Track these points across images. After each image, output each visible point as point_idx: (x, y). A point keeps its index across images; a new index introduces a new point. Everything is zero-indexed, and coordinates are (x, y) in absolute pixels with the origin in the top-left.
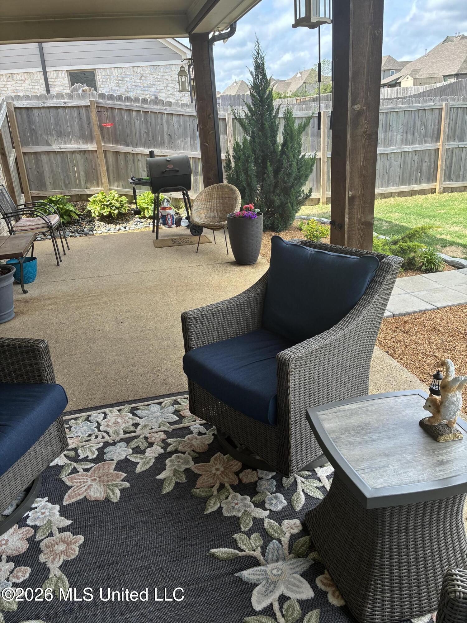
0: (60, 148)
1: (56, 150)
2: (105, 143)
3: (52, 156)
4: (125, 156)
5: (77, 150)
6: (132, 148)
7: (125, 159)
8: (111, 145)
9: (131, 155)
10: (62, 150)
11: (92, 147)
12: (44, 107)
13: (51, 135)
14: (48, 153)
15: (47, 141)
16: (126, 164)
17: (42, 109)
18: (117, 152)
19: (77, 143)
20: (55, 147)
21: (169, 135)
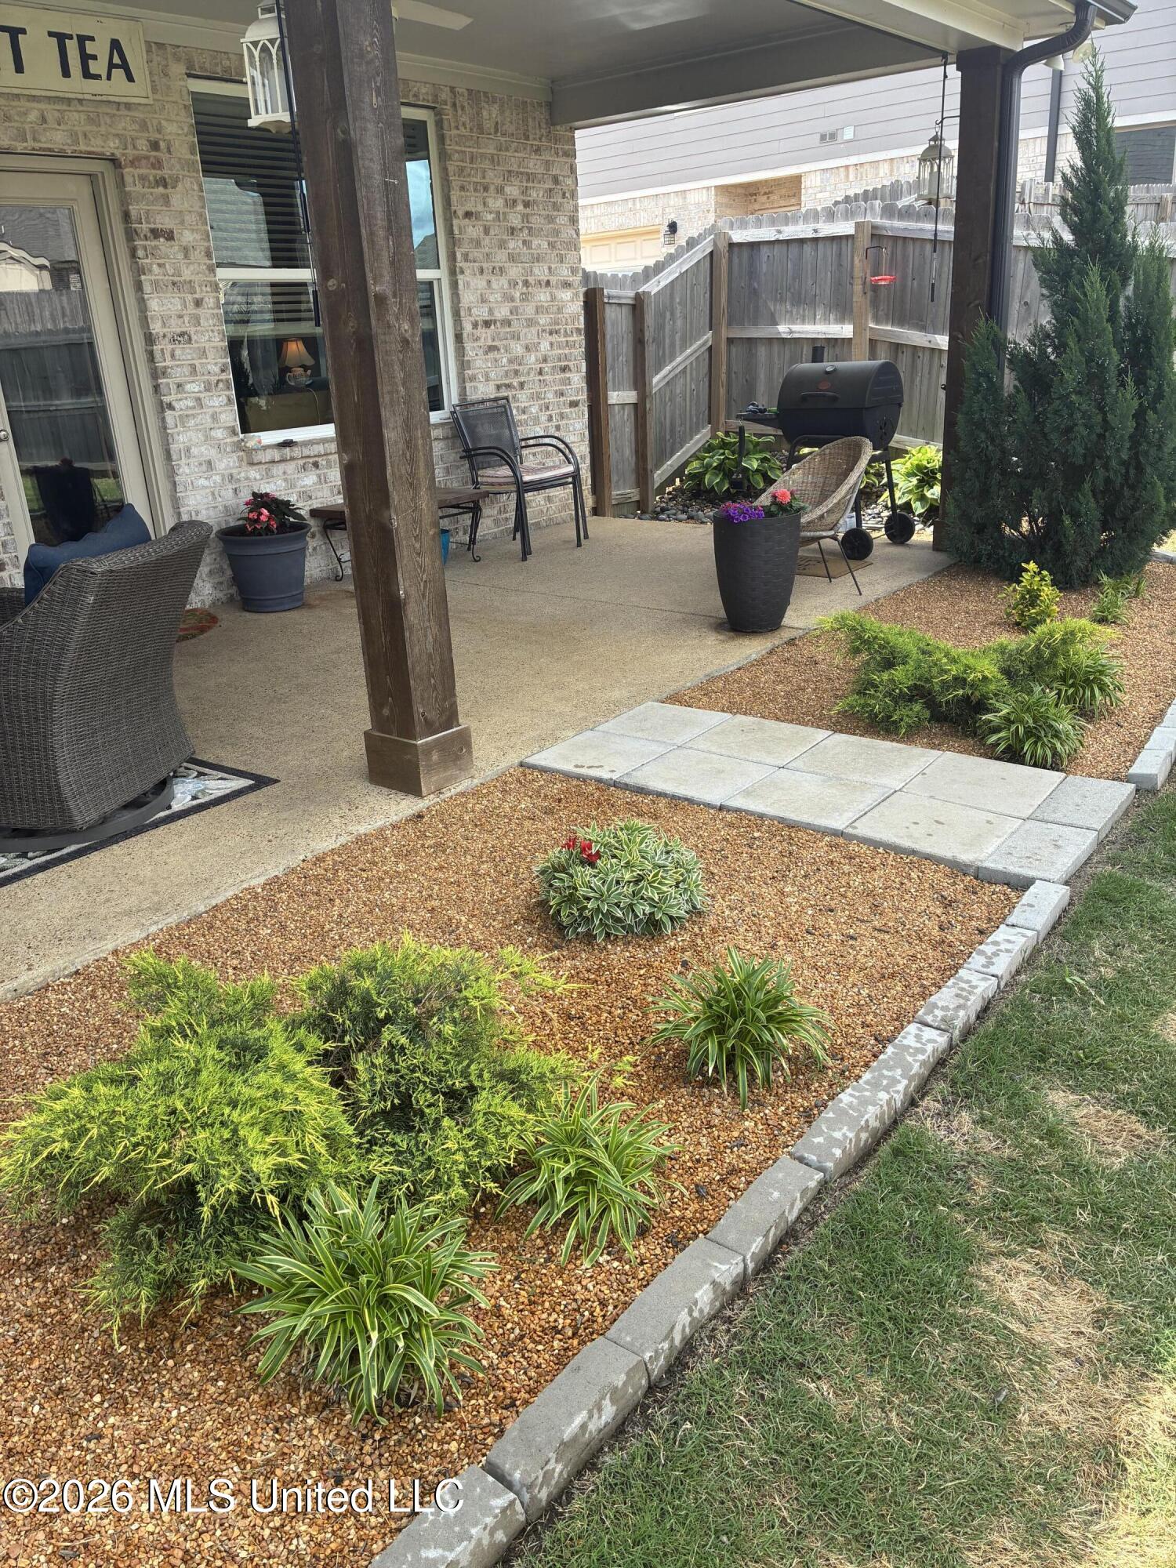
0: (791, 332)
1: (784, 336)
2: (877, 321)
3: (776, 348)
4: (913, 355)
5: (820, 336)
6: (930, 336)
7: (913, 361)
8: (889, 328)
9: (927, 353)
10: (796, 336)
11: (846, 330)
12: (778, 241)
13: (782, 300)
14: (770, 340)
15: (773, 315)
16: (912, 373)
17: (776, 246)
18: (898, 344)
19: (826, 320)
20: (783, 329)
21: (1026, 304)
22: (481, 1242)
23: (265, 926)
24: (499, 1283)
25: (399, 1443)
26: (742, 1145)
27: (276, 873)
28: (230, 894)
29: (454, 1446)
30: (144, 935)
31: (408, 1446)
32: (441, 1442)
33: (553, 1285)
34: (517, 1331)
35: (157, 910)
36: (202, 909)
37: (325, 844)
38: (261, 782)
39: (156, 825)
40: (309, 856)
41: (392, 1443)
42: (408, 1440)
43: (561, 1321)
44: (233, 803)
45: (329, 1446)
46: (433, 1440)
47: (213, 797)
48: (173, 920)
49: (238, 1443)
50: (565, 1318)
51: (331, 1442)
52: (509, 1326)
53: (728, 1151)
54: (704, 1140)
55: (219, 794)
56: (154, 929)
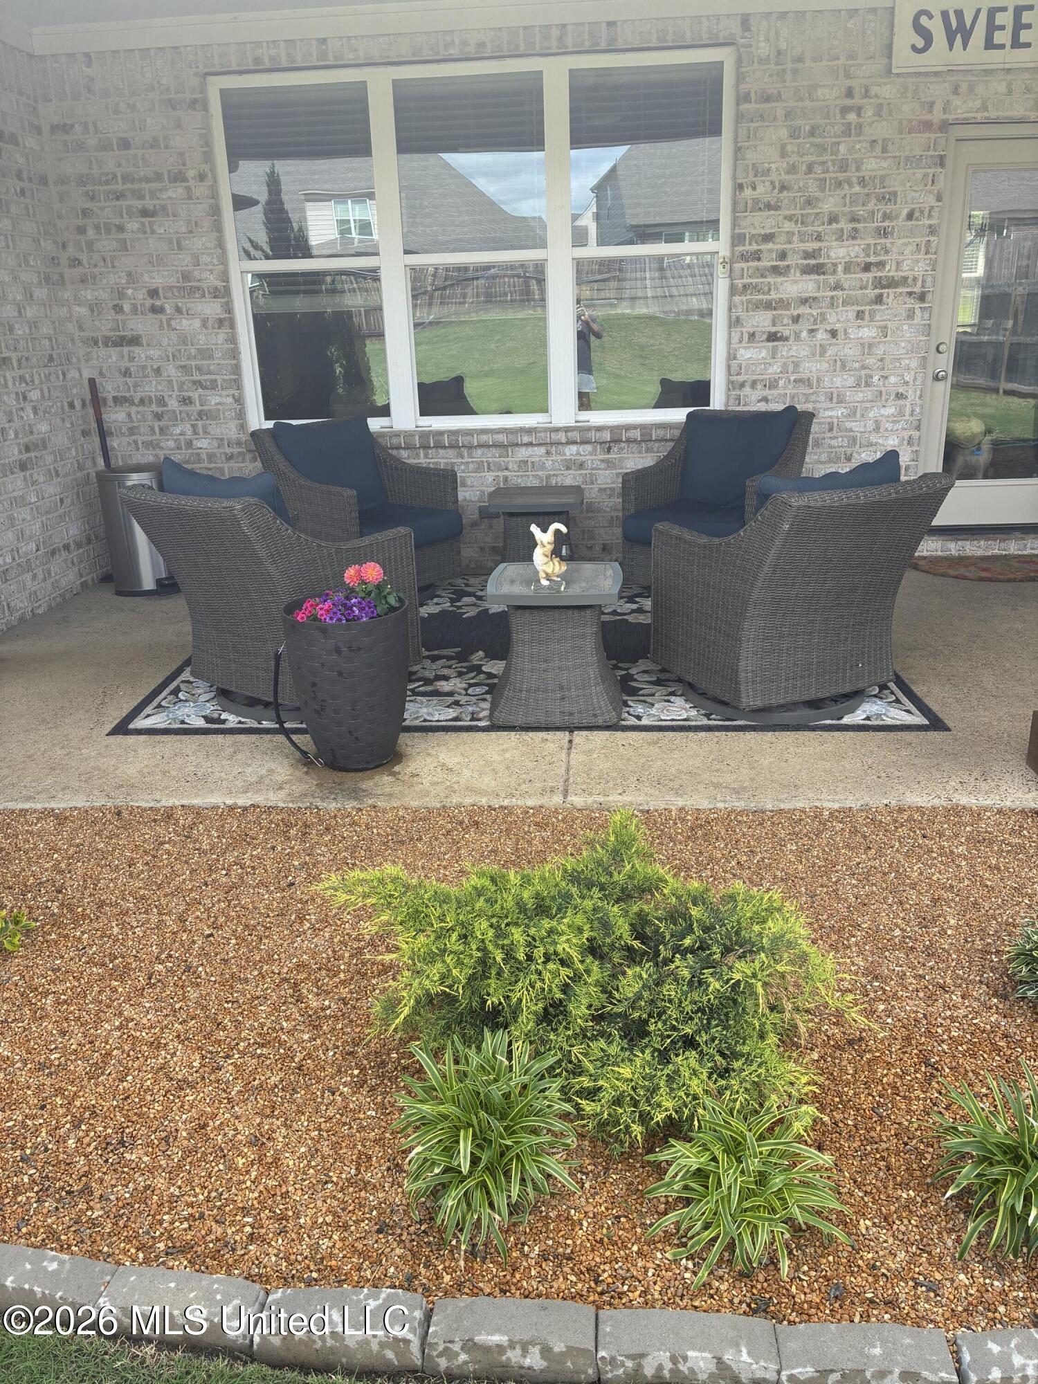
22: (629, 1171)
23: (796, 843)
24: (603, 1208)
25: (429, 1243)
26: (934, 1291)
27: (854, 806)
28: (800, 805)
29: (447, 1278)
30: (711, 806)
31: (432, 1251)
32: (445, 1269)
33: (629, 1245)
34: (568, 1251)
35: (738, 793)
36: (769, 807)
37: (917, 799)
38: (936, 724)
39: (814, 729)
40: (894, 803)
41: (426, 1240)
42: (434, 1248)
43: (606, 1275)
44: (892, 734)
45: (398, 1206)
46: (443, 1262)
47: (882, 723)
48: (740, 805)
49: (369, 1158)
50: (610, 1276)
51: (401, 1204)
52: (569, 1242)
53: (911, 1283)
54: (902, 1255)
55: (889, 722)
56: (721, 805)
